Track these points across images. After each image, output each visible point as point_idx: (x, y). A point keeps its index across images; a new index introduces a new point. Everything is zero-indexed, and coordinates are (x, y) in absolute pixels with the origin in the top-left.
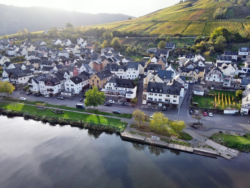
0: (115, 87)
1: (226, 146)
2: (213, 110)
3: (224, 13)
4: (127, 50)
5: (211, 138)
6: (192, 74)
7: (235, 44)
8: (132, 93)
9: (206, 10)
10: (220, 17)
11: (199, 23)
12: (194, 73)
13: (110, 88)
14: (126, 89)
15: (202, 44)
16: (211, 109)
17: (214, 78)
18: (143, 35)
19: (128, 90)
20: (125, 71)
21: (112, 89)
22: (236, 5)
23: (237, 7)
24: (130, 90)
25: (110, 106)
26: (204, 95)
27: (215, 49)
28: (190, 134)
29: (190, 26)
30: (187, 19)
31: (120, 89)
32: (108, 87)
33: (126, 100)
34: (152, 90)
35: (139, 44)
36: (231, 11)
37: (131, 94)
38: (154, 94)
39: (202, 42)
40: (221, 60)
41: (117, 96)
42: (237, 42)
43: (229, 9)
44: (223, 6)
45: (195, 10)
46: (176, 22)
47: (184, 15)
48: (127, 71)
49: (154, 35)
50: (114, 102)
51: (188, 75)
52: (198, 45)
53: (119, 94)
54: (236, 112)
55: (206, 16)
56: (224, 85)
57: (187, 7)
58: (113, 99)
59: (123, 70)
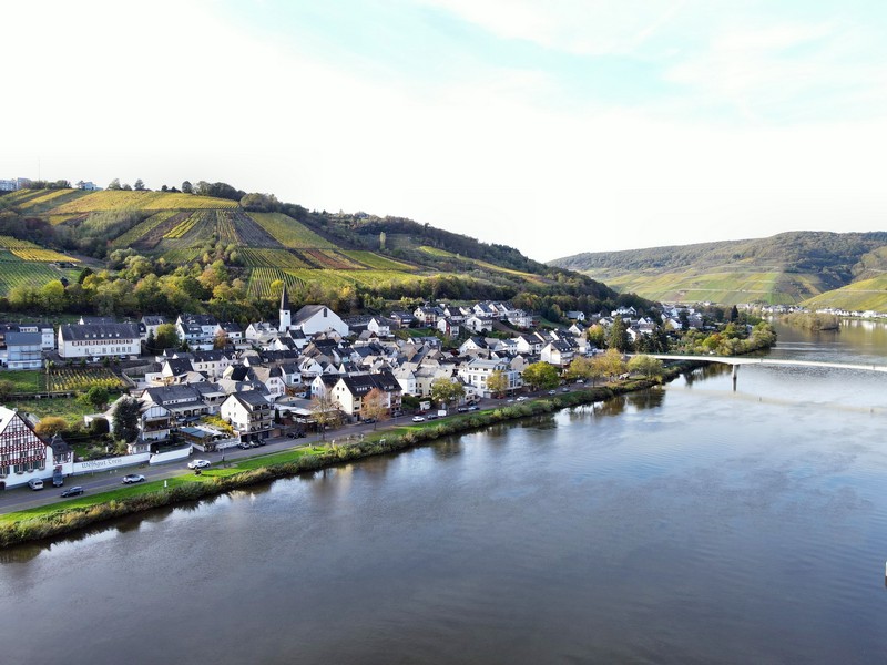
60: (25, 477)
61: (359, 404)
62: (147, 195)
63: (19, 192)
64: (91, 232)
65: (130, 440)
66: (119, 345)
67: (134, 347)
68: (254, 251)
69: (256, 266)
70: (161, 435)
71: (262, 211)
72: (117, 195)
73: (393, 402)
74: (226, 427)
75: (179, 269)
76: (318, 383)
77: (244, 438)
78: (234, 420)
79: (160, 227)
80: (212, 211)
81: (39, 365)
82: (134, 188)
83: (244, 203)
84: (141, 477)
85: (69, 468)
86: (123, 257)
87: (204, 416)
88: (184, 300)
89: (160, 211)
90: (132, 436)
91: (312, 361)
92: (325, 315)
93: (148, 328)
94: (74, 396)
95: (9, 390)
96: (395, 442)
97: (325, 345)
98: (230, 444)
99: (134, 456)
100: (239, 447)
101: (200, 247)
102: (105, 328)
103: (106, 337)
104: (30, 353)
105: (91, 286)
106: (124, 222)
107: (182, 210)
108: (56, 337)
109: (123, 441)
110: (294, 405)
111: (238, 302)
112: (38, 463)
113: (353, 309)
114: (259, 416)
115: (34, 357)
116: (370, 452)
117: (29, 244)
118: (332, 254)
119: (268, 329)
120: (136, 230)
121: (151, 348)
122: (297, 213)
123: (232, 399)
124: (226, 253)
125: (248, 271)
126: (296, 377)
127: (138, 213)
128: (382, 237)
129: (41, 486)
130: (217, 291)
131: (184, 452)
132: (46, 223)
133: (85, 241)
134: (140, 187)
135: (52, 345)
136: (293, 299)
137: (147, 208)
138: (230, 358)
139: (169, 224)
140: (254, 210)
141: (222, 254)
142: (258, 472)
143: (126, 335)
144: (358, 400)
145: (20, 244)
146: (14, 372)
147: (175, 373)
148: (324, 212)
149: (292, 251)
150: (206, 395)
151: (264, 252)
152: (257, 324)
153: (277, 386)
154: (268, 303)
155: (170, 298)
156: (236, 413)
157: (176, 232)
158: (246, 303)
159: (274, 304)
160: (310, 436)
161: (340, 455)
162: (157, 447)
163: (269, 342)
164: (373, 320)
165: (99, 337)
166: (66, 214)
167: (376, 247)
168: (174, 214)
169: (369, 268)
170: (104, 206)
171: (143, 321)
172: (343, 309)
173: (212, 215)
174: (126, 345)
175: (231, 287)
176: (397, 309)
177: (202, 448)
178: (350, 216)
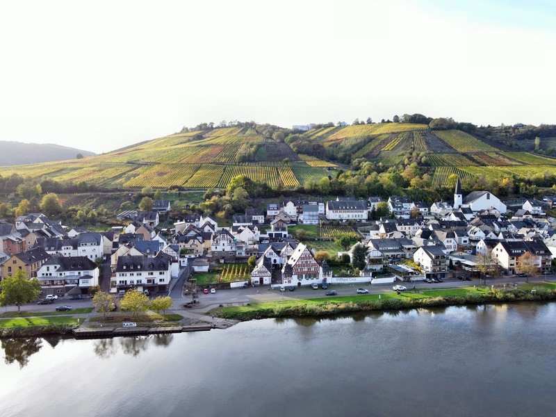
0: (58, 271)
1: (224, 318)
2: (217, 285)
3: (251, 152)
4: (78, 216)
5: (208, 314)
6: (193, 244)
7: (263, 200)
8: (91, 277)
9: (224, 147)
10: (246, 159)
11: (214, 168)
12: (196, 242)
13: (47, 274)
14: (79, 273)
15: (214, 201)
16: (214, 285)
17: (224, 246)
18: (109, 188)
19: (82, 273)
20: (75, 248)
21: (52, 275)
22: (270, 141)
23: (271, 143)
24: (87, 274)
25: (50, 303)
26: (209, 270)
27: (233, 208)
28: (181, 315)
29: (199, 172)
30: (194, 161)
31: (67, 273)
32: (43, 274)
33: (80, 291)
34: (125, 268)
35: (102, 206)
36: (263, 149)
37: (89, 280)
38: (128, 274)
39: (215, 198)
40: (238, 222)
41: (62, 286)
42: (267, 197)
43: (259, 146)
44: (251, 142)
45: (207, 146)
46: (175, 166)
47: (189, 153)
48: (79, 248)
49: (132, 189)
50: (56, 297)
51: (188, 246)
52: (207, 203)
53: (66, 283)
54: (245, 284)
55: (225, 156)
56: (237, 255)
57: (194, 139)
58: (55, 292)
59: (72, 247)
60: (309, 282)
61: (514, 262)
62: (373, 126)
63: (310, 131)
64: (343, 149)
65: (361, 269)
66: (356, 213)
67: (364, 215)
68: (438, 156)
69: (438, 165)
70: (378, 267)
71: (443, 129)
72: (358, 127)
73: (543, 263)
74: (417, 267)
75: (390, 169)
76: (481, 245)
77: (428, 276)
78: (422, 264)
79: (380, 144)
80: (411, 132)
81: (317, 223)
82: (366, 123)
83: (431, 125)
84: (366, 290)
85: (330, 280)
86: (360, 163)
87: (403, 259)
88: (392, 187)
89: (380, 135)
90: (362, 266)
91: (477, 229)
92: (488, 198)
93: (372, 204)
94: (333, 240)
95: (304, 235)
96: (545, 293)
97: (487, 219)
98: (419, 279)
99: (363, 278)
100: (425, 281)
101: (403, 155)
102: (349, 203)
103: (350, 208)
104: (313, 216)
105: (343, 180)
106: (361, 143)
107: (393, 133)
108: (325, 208)
109: (357, 269)
110: (463, 258)
111: (426, 189)
112: (315, 275)
113: (512, 193)
114: (438, 263)
115: (315, 218)
116: (523, 298)
117: (314, 158)
118: (494, 155)
119: (446, 207)
120: (367, 147)
121: (374, 216)
122: (468, 129)
123: (421, 250)
124: (419, 158)
125: (433, 169)
126: (465, 239)
127: (368, 137)
128: (537, 141)
129: (317, 288)
130: (413, 182)
131: (391, 280)
132: (322, 146)
133: (341, 155)
134: (369, 122)
135: (323, 212)
136: (464, 187)
137: (373, 134)
138: (420, 224)
139: (385, 142)
140: (438, 129)
141: (416, 159)
142: (437, 299)
143: (360, 208)
144: (513, 259)
145: (310, 158)
146: (306, 225)
147: (387, 232)
148: (489, 126)
149: (464, 154)
150: (405, 246)
151: (444, 156)
152: (438, 203)
153: (451, 244)
154: (446, 190)
155: (385, 186)
156: (423, 259)
157: (389, 147)
158: (431, 189)
159: (450, 191)
160: (475, 280)
161: (498, 296)
162: (376, 274)
163: (446, 215)
164: (527, 202)
165: (346, 209)
166: (332, 141)
167: (532, 149)
168: (388, 136)
169: (524, 164)
170: (350, 135)
171: (369, 200)
172: (502, 194)
173: (411, 134)
174: (360, 214)
175: (422, 179)
176: (548, 194)
177: (401, 279)
178: (510, 127)
